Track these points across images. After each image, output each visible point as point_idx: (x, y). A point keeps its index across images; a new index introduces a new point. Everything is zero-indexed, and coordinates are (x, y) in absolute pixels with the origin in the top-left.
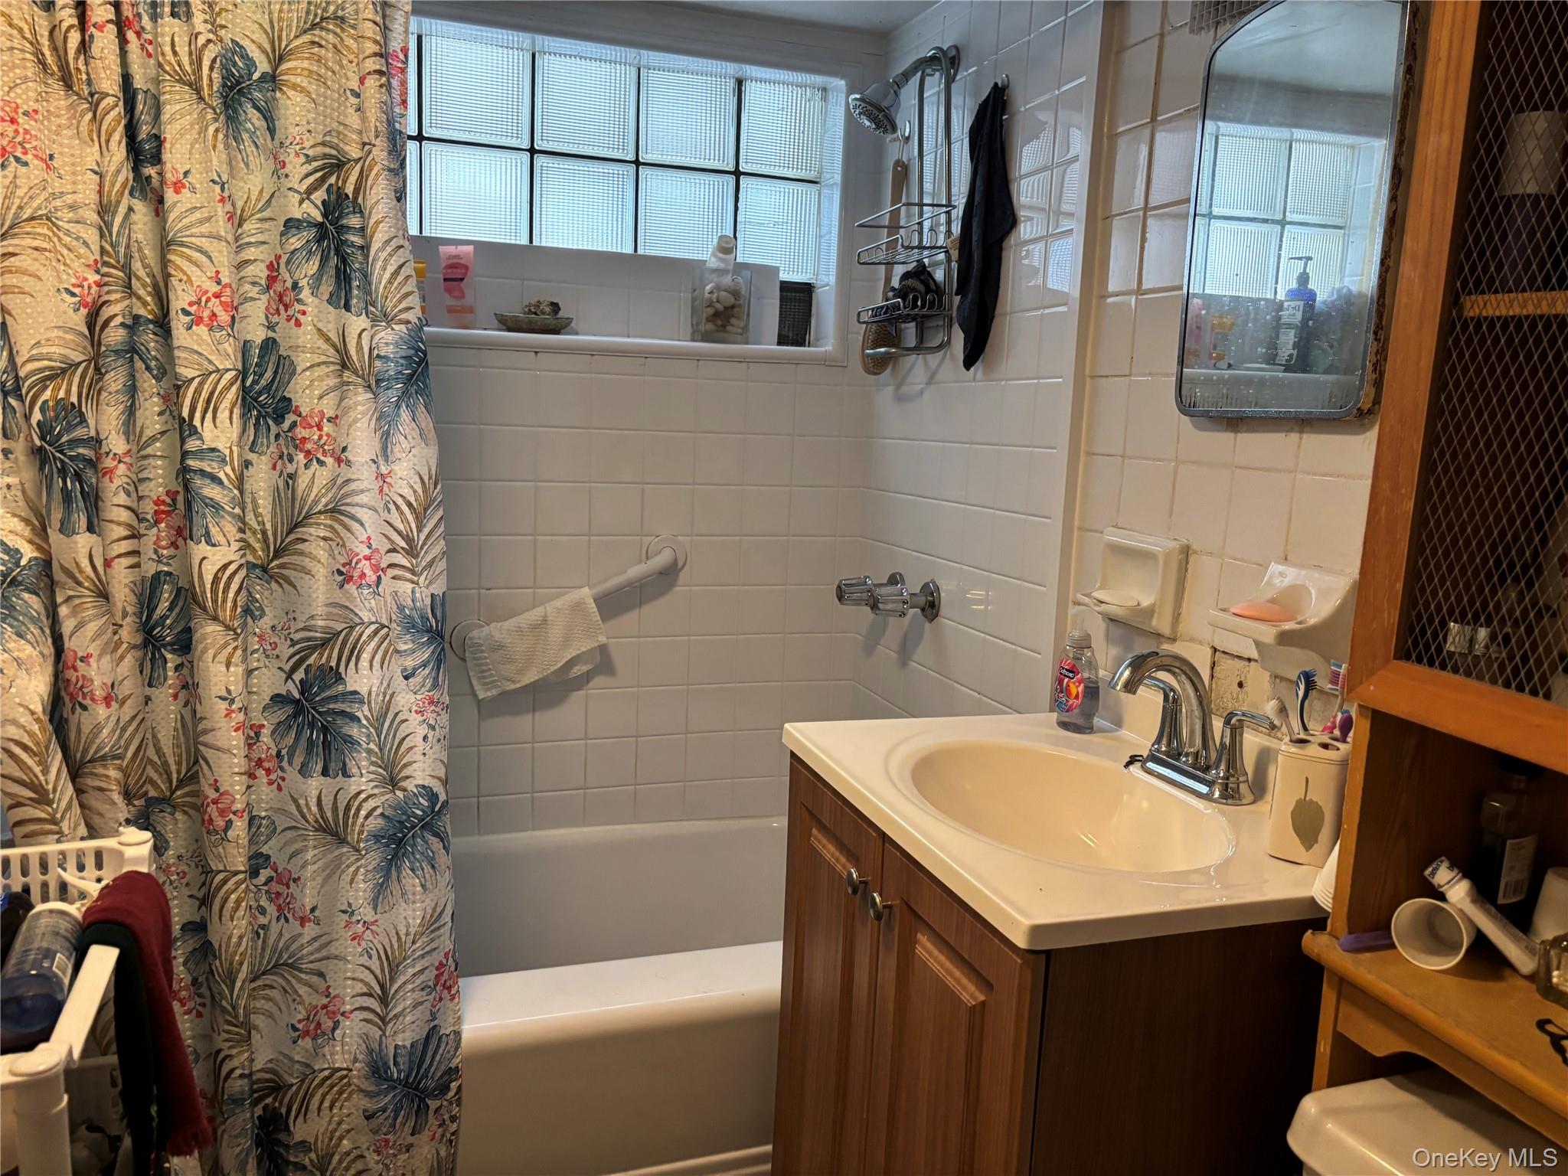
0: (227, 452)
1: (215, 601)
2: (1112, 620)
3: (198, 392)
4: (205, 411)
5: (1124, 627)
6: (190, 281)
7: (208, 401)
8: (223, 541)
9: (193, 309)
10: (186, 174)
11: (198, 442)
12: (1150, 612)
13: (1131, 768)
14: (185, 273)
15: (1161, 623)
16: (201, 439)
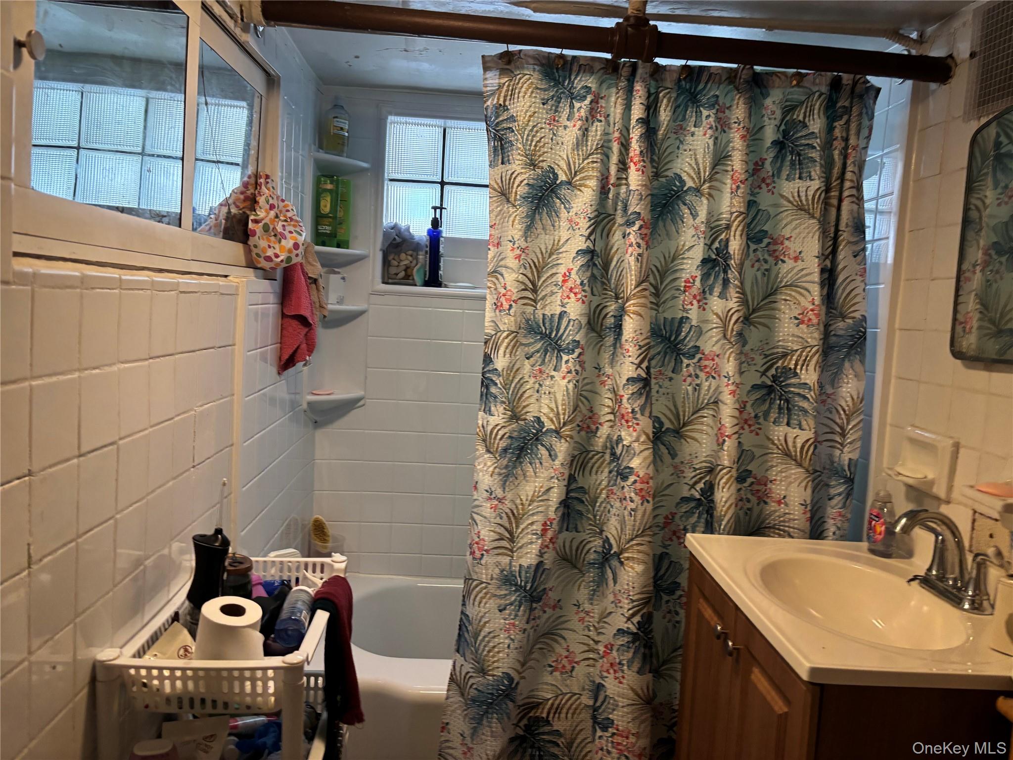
0: (812, 385)
1: (801, 457)
2: (909, 487)
3: (800, 356)
4: (803, 365)
5: (916, 492)
6: (799, 304)
7: (805, 360)
8: (807, 428)
9: (800, 317)
10: (800, 253)
11: (798, 380)
12: (932, 483)
13: (912, 583)
14: (797, 300)
15: (940, 490)
16: (799, 378)
